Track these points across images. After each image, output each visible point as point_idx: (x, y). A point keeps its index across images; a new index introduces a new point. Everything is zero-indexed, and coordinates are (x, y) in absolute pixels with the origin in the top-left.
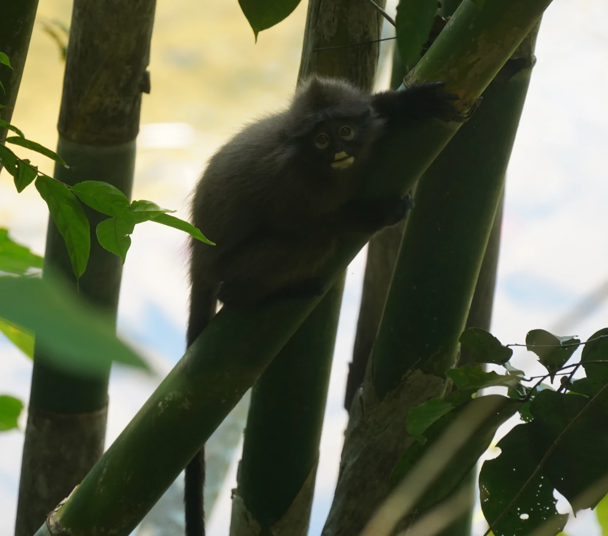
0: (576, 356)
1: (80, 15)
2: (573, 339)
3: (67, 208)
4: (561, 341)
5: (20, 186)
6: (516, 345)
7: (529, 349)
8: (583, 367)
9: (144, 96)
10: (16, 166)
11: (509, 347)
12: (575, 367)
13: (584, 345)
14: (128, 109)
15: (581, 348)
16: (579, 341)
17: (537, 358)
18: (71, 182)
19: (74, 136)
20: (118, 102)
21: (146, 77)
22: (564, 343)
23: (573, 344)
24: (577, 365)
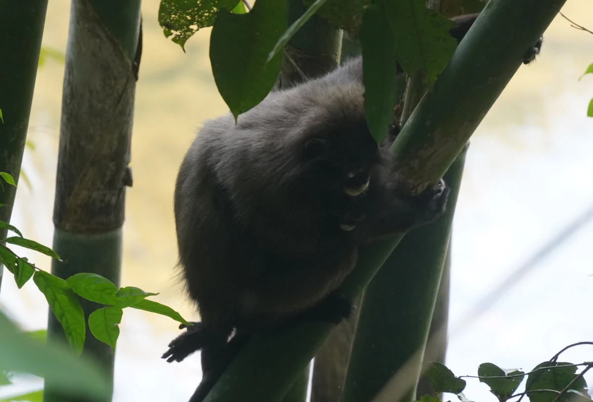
0: (522, 388)
1: (68, 120)
2: (517, 371)
3: (63, 298)
4: (506, 373)
5: (20, 283)
6: (468, 376)
7: (481, 380)
8: (528, 396)
9: (128, 189)
10: (16, 264)
11: (461, 378)
12: (521, 396)
13: (528, 376)
14: (114, 200)
15: (526, 377)
16: (523, 372)
17: (489, 388)
18: (65, 277)
19: (67, 227)
20: (104, 195)
21: (128, 173)
22: (508, 374)
23: (517, 376)
24: (523, 395)
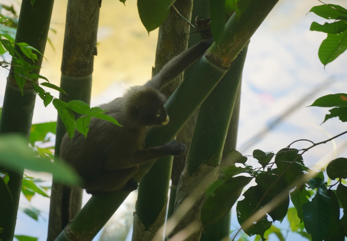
0: (273, 160)
1: (69, 25)
2: (271, 153)
4: (266, 154)
5: (46, 104)
6: (249, 156)
7: (254, 157)
8: (276, 164)
9: (95, 57)
10: (45, 96)
11: (246, 157)
12: (272, 164)
13: (276, 155)
14: (89, 62)
15: (275, 156)
16: (273, 154)
17: (258, 161)
18: (67, 102)
20: (84, 59)
21: (95, 50)
22: (268, 154)
23: (271, 155)
24: (273, 163)
